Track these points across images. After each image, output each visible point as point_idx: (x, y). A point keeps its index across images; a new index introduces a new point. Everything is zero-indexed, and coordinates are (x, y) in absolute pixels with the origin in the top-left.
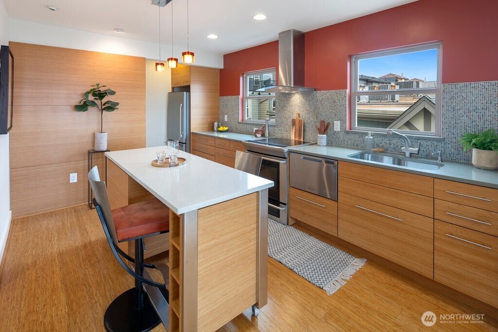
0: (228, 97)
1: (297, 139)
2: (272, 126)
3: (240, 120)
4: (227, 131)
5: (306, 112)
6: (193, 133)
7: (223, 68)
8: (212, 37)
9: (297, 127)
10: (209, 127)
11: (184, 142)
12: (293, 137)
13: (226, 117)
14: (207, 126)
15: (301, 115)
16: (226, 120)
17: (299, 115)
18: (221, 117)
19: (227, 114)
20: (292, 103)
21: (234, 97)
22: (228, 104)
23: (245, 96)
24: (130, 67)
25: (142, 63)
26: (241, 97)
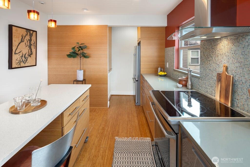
0: (169, 48)
1: (223, 102)
2: (197, 77)
3: (175, 68)
7: (167, 26)
11: (137, 79)
12: (217, 97)
14: (154, 70)
15: (229, 69)
16: (168, 66)
17: (227, 68)
18: (165, 63)
19: (168, 62)
20: (217, 52)
21: (172, 48)
22: (169, 54)
23: (180, 47)
24: (98, 32)
25: (106, 28)
26: (176, 48)
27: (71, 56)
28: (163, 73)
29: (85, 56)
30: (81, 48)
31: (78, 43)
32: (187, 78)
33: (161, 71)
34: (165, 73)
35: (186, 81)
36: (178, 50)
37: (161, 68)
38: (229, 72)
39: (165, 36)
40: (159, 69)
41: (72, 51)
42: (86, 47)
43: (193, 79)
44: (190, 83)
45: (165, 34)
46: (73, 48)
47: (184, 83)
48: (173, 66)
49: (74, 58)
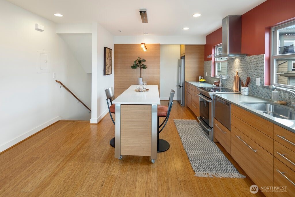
0: (207, 61)
1: (236, 90)
2: (225, 80)
3: (212, 76)
4: (204, 82)
5: (241, 71)
6: (186, 82)
7: (206, 44)
8: (186, 29)
9: (236, 81)
10: (196, 79)
11: (182, 86)
12: (234, 89)
13: (206, 73)
14: (195, 78)
15: (239, 73)
16: (206, 75)
17: (238, 73)
18: (204, 73)
20: (234, 65)
21: (210, 61)
22: (208, 66)
23: (215, 61)
24: (153, 49)
25: (159, 47)
26: (213, 61)
27: (134, 67)
28: (203, 80)
29: (144, 67)
30: (140, 62)
31: (139, 58)
32: (219, 81)
33: (201, 78)
34: (205, 80)
35: (219, 83)
36: (214, 63)
38: (239, 75)
39: (204, 51)
40: (200, 77)
41: (135, 63)
42: (144, 61)
43: (223, 81)
44: (221, 83)
46: (135, 61)
47: (217, 84)
48: (211, 75)
49: (135, 69)
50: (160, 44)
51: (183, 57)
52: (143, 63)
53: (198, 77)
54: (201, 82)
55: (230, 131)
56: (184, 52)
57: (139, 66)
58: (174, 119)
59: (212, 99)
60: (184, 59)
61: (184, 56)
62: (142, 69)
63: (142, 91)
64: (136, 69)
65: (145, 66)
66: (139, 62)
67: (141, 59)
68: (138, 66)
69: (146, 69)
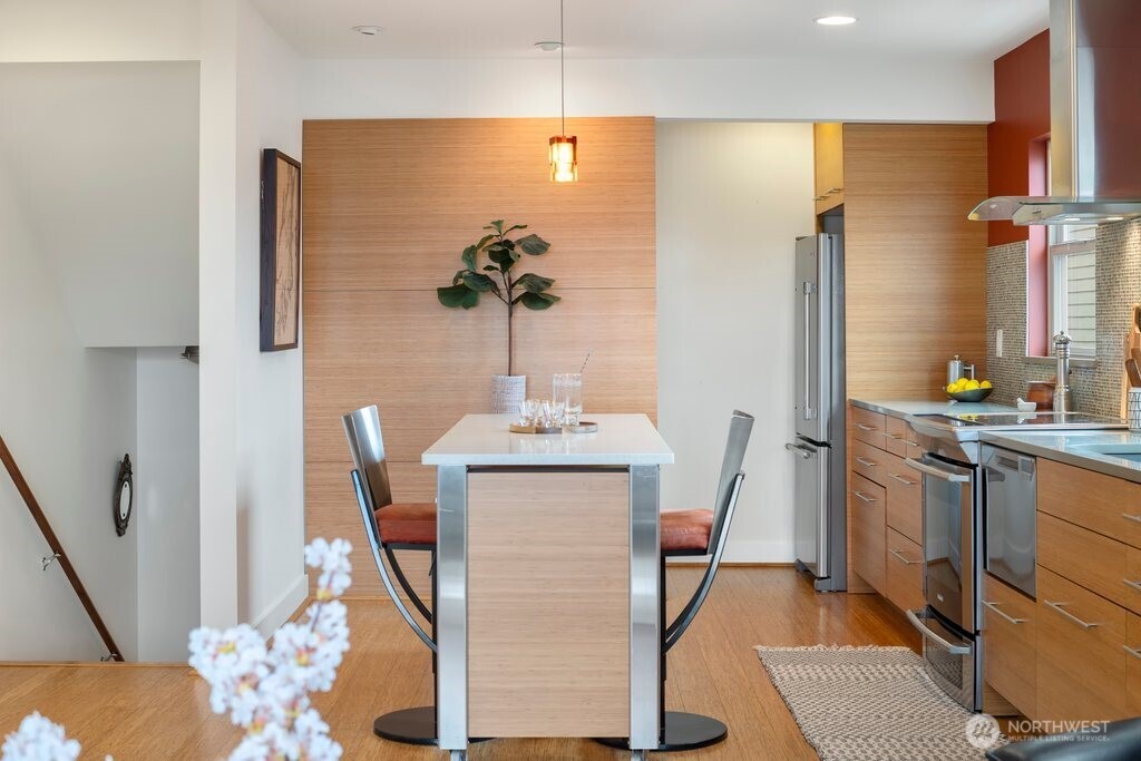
0: (1003, 247)
2: (1087, 366)
4: (982, 397)
6: (855, 405)
7: (993, 118)
11: (823, 438)
13: (1000, 333)
14: (925, 376)
16: (1000, 350)
17: (1139, 313)
18: (989, 337)
19: (1001, 326)
21: (1015, 247)
22: (1005, 280)
23: (1051, 243)
24: (600, 154)
25: (645, 136)
26: (1033, 245)
27: (460, 295)
28: (972, 385)
29: (537, 295)
30: (504, 255)
31: (498, 224)
33: (966, 374)
34: (986, 385)
36: (1045, 259)
37: (966, 363)
39: (986, 174)
40: (955, 367)
41: (463, 266)
42: (538, 247)
43: (1075, 376)
44: (1063, 391)
45: (984, 166)
46: (470, 254)
48: (1022, 342)
49: (467, 307)
50: (653, 118)
51: (829, 221)
52: (526, 265)
53: (944, 369)
54: (962, 399)
55: (1034, 600)
56: (835, 178)
57: (502, 286)
58: (759, 647)
59: (974, 467)
60: (841, 233)
61: (838, 211)
62: (522, 311)
63: (559, 431)
64: (470, 313)
65: (548, 283)
66: (493, 256)
67: (514, 236)
68: (493, 286)
69: (553, 310)
